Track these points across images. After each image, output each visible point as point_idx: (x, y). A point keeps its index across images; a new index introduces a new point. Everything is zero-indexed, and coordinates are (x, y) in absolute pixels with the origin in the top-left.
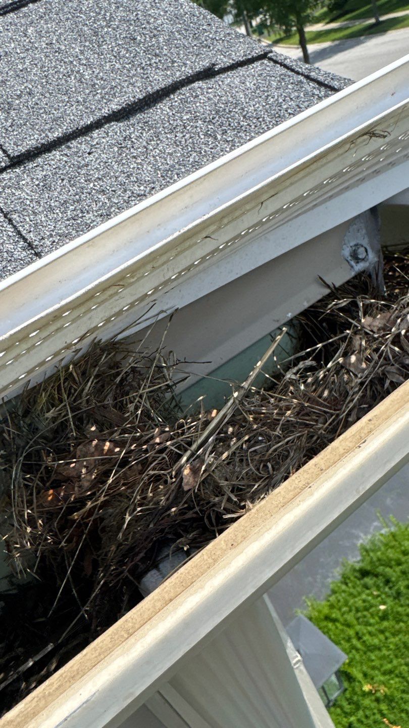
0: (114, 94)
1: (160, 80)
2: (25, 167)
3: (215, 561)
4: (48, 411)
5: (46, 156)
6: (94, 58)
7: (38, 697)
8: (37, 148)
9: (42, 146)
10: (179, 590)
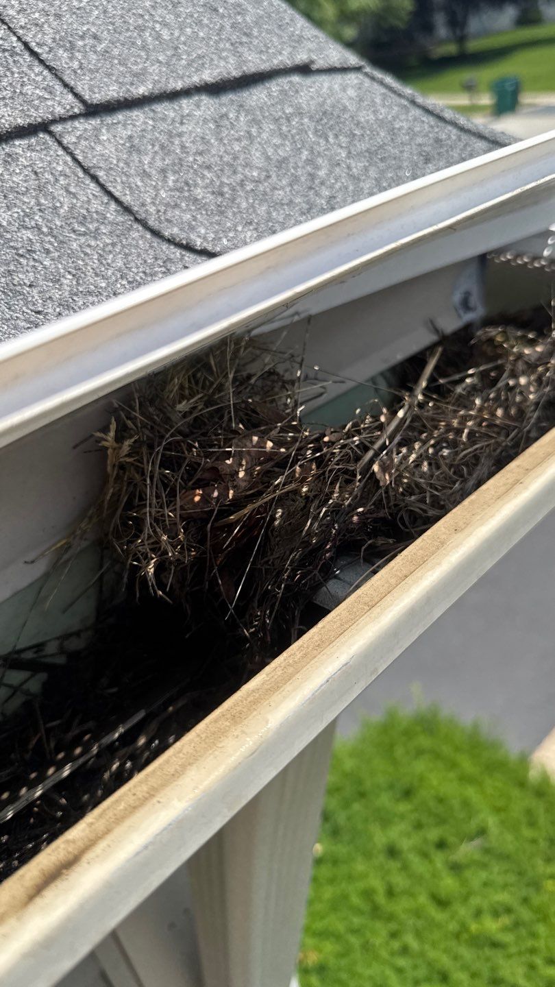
0: (203, 64)
1: (255, 63)
2: (102, 121)
3: (443, 543)
4: (180, 402)
5: (128, 113)
6: (170, 18)
7: (281, 667)
8: (118, 101)
9: (124, 102)
10: (413, 568)
